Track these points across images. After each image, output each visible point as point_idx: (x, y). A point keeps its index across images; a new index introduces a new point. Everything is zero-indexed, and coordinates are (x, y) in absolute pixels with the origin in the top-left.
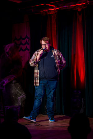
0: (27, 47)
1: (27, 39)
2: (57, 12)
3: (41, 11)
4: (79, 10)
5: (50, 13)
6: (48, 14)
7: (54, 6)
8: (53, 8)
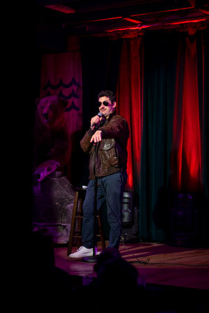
0: (73, 103)
1: (74, 87)
2: (142, 34)
3: (109, 31)
4: (192, 32)
5: (128, 37)
6: (124, 37)
7: (138, 22)
8: (135, 25)
